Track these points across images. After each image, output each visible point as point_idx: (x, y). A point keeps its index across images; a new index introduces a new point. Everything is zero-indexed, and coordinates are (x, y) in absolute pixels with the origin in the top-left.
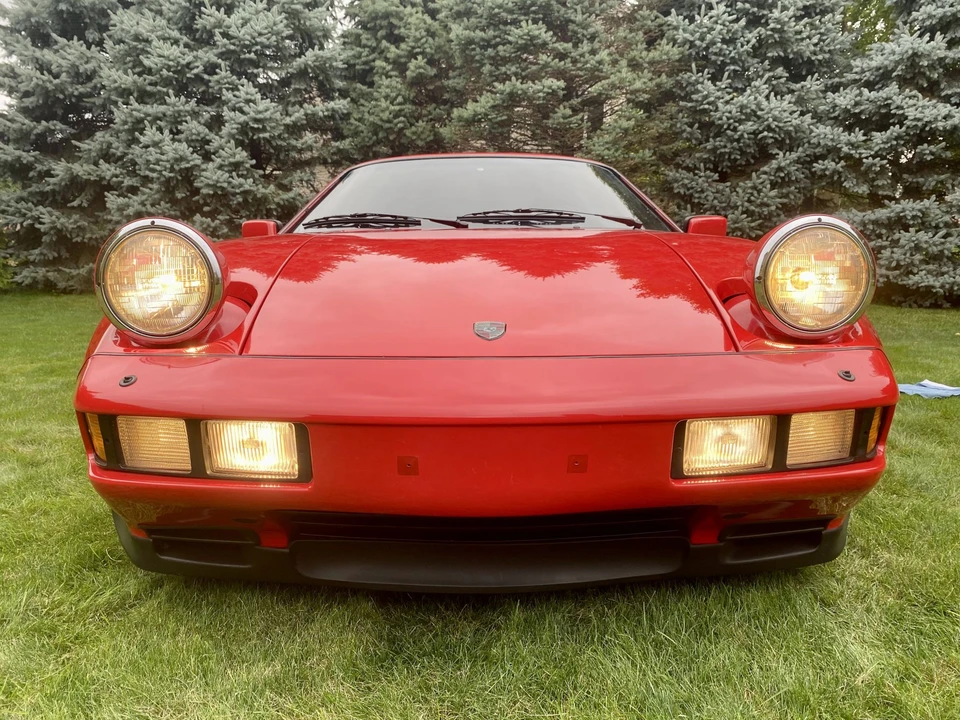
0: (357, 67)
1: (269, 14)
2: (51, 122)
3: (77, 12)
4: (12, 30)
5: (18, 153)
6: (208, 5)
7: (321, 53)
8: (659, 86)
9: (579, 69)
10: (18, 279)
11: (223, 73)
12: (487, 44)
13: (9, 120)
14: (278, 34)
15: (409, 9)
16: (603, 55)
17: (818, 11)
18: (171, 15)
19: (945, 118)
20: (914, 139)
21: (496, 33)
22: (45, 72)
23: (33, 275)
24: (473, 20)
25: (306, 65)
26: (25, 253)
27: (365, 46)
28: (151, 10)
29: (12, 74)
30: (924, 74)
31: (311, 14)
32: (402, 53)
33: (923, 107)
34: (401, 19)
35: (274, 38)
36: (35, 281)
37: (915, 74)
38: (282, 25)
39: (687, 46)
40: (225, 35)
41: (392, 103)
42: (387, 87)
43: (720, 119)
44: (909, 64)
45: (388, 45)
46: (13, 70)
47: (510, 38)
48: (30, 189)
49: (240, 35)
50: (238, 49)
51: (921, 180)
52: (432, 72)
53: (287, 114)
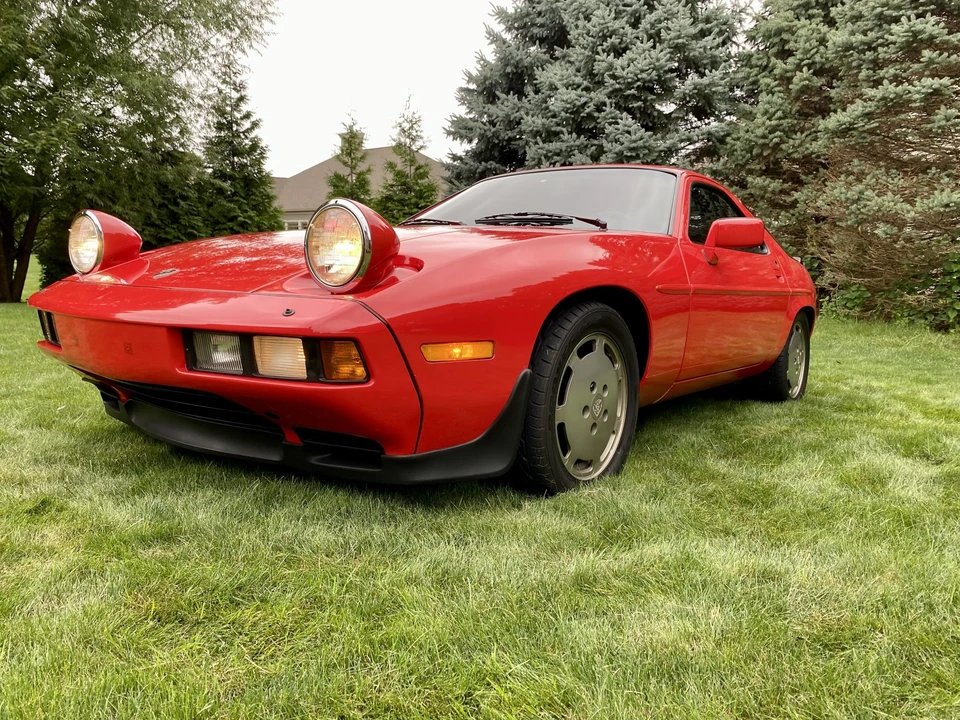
0: (745, 87)
1: (653, 52)
2: (489, 163)
3: (519, 71)
4: (475, 92)
6: (601, 52)
11: (609, 110)
12: (867, 48)
13: (465, 163)
14: (660, 68)
15: (804, 21)
18: (578, 63)
24: (860, 23)
25: (685, 93)
27: (755, 66)
28: (569, 62)
31: (697, 45)
32: (789, 67)
34: (793, 33)
35: (655, 72)
38: (665, 59)
40: (614, 77)
41: (770, 119)
42: (767, 103)
45: (777, 61)
47: (892, 38)
49: (625, 74)
50: (623, 87)
52: (818, 82)
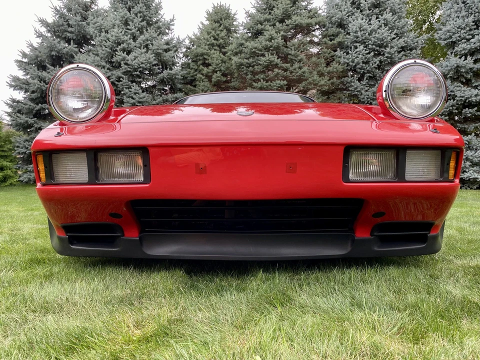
0: (188, 78)
1: (147, 54)
2: (43, 105)
3: (60, 55)
4: (29, 64)
5: (27, 119)
6: (119, 51)
7: (171, 72)
8: (332, 83)
9: (293, 76)
10: (21, 179)
11: (124, 81)
12: (249, 65)
13: (24, 104)
14: (151, 63)
15: (213, 51)
16: (305, 69)
17: (408, 49)
18: (102, 55)
19: (475, 96)
20: (461, 107)
21: (254, 60)
22: (42, 82)
23: (29, 177)
24: (243, 55)
25: (164, 77)
26: (26, 167)
27: (192, 69)
28: (93, 54)
29: (27, 83)
30: (463, 76)
31: (166, 54)
32: (210, 71)
33: (464, 91)
34: (209, 56)
35: (148, 65)
36: (30, 180)
37: (459, 76)
38: (153, 59)
39: (346, 65)
40: (126, 64)
42: (203, 86)
43: (363, 99)
44: (455, 71)
45: (203, 67)
46: (27, 82)
47: (260, 62)
48: (30, 136)
49: (133, 63)
50: (132, 70)
51: (466, 126)
52: (224, 79)
53: (154, 100)
